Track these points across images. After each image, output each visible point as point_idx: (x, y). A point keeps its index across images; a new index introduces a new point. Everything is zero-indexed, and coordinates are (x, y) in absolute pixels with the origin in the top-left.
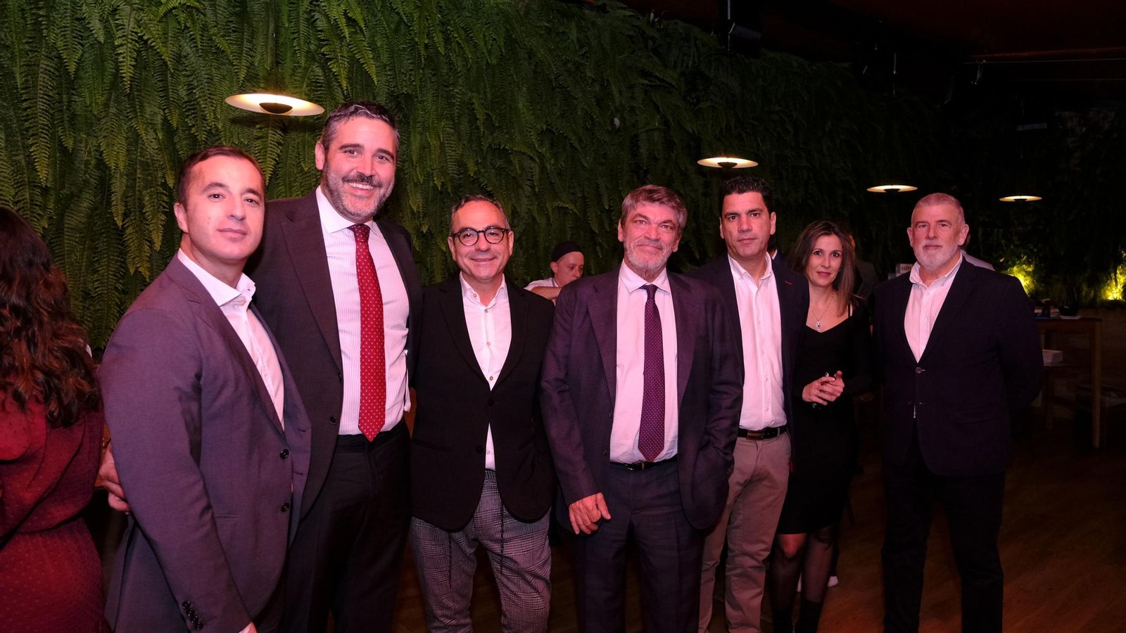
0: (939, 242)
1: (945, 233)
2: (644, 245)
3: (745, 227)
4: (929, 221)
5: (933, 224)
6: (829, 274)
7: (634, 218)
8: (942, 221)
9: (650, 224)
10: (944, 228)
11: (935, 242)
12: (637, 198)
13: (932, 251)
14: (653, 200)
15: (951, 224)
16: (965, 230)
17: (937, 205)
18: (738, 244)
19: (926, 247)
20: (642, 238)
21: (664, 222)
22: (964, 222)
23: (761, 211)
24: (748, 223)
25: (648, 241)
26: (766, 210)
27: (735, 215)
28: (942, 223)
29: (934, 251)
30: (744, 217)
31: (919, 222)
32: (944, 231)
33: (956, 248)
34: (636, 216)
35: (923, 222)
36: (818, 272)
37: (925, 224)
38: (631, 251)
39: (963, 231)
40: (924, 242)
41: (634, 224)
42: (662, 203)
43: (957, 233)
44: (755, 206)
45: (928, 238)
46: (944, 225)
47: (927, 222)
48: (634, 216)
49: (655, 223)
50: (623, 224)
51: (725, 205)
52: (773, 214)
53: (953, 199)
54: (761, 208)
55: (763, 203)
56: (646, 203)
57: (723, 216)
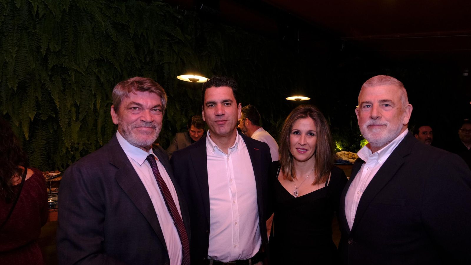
0: (383, 121)
1: (388, 113)
2: (141, 127)
3: (220, 112)
4: (373, 101)
5: (376, 104)
6: (307, 150)
7: (128, 105)
8: (384, 101)
9: (143, 109)
10: (388, 108)
11: (378, 122)
12: (129, 89)
13: (376, 130)
14: (143, 89)
15: (394, 104)
16: (409, 110)
17: (380, 85)
18: (215, 123)
19: (370, 126)
20: (139, 121)
21: (155, 107)
22: (408, 102)
23: (232, 101)
24: (223, 110)
25: (144, 123)
26: (235, 101)
27: (213, 104)
28: (385, 103)
29: (379, 130)
30: (219, 105)
31: (363, 103)
32: (386, 110)
33: (401, 127)
34: (131, 103)
35: (367, 102)
36: (297, 149)
37: (370, 105)
38: (130, 133)
39: (407, 110)
40: (369, 122)
41: (130, 110)
42: (152, 91)
43: (401, 112)
44: (227, 98)
45: (372, 118)
46: (387, 105)
47: (371, 103)
48: (128, 104)
49: (147, 109)
50: (117, 110)
51: (206, 96)
52: (240, 104)
53: (396, 80)
54: (231, 99)
55: (233, 96)
56: (139, 93)
57: (205, 105)
